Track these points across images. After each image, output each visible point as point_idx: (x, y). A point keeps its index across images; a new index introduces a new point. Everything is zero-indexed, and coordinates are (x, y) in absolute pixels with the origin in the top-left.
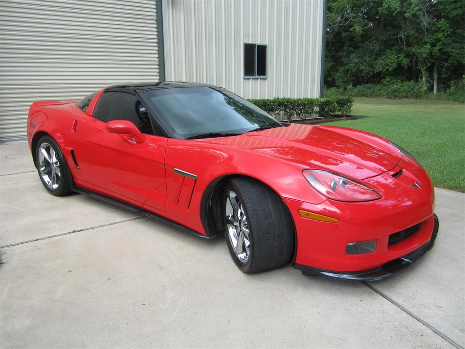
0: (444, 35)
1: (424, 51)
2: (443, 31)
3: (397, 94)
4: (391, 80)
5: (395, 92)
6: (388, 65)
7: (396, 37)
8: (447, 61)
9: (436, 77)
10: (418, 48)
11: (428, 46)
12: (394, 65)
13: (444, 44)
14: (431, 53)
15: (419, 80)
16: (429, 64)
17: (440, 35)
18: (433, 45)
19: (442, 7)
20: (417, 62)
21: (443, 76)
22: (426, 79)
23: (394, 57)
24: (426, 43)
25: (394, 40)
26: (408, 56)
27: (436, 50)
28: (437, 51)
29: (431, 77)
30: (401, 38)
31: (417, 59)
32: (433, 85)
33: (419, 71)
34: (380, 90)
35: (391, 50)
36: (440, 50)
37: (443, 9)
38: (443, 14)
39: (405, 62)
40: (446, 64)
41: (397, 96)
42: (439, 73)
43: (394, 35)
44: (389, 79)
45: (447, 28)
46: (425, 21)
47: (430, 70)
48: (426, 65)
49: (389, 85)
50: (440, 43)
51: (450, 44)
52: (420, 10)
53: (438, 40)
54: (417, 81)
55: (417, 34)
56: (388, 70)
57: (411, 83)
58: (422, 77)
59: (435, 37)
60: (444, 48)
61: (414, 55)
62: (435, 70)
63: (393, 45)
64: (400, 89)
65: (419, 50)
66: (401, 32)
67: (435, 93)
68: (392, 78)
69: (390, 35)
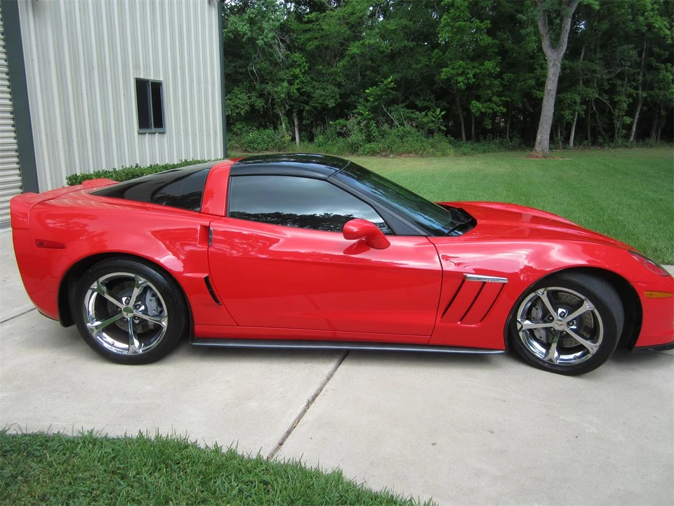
0: (300, 71)
1: (281, 90)
2: (300, 65)
3: (256, 146)
4: (243, 127)
5: (253, 143)
6: (238, 108)
7: (244, 70)
8: (307, 104)
9: (296, 123)
10: (274, 86)
11: (285, 84)
12: (247, 108)
13: (303, 82)
14: (288, 94)
15: (279, 127)
16: (287, 107)
17: (297, 71)
18: (291, 83)
19: (295, 36)
20: (273, 105)
21: (304, 122)
22: (286, 126)
23: (244, 97)
24: (283, 81)
25: (241, 74)
26: (261, 95)
27: (294, 89)
28: (296, 91)
29: (291, 122)
30: (252, 72)
31: (273, 100)
32: (294, 133)
33: (278, 117)
34: (230, 141)
35: (239, 87)
36: (298, 90)
37: (296, 38)
38: (296, 45)
39: (259, 103)
40: (307, 108)
41: (256, 149)
42: (301, 119)
43: (240, 67)
44: (241, 126)
45: (303, 63)
46: (280, 52)
47: (289, 114)
48: (285, 108)
49: (241, 133)
50: (298, 81)
51: (308, 82)
52: (274, 38)
53: (296, 77)
54: (275, 128)
55: (271, 68)
56: (239, 114)
57: (270, 131)
58: (281, 124)
59: (291, 73)
60: (303, 88)
61: (269, 94)
62: (295, 114)
63: (240, 81)
64: (257, 139)
65: (275, 89)
66: (251, 64)
67: (298, 144)
68: (244, 124)
69: (235, 67)
